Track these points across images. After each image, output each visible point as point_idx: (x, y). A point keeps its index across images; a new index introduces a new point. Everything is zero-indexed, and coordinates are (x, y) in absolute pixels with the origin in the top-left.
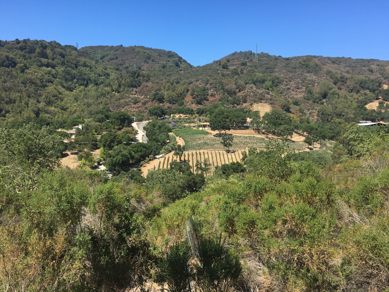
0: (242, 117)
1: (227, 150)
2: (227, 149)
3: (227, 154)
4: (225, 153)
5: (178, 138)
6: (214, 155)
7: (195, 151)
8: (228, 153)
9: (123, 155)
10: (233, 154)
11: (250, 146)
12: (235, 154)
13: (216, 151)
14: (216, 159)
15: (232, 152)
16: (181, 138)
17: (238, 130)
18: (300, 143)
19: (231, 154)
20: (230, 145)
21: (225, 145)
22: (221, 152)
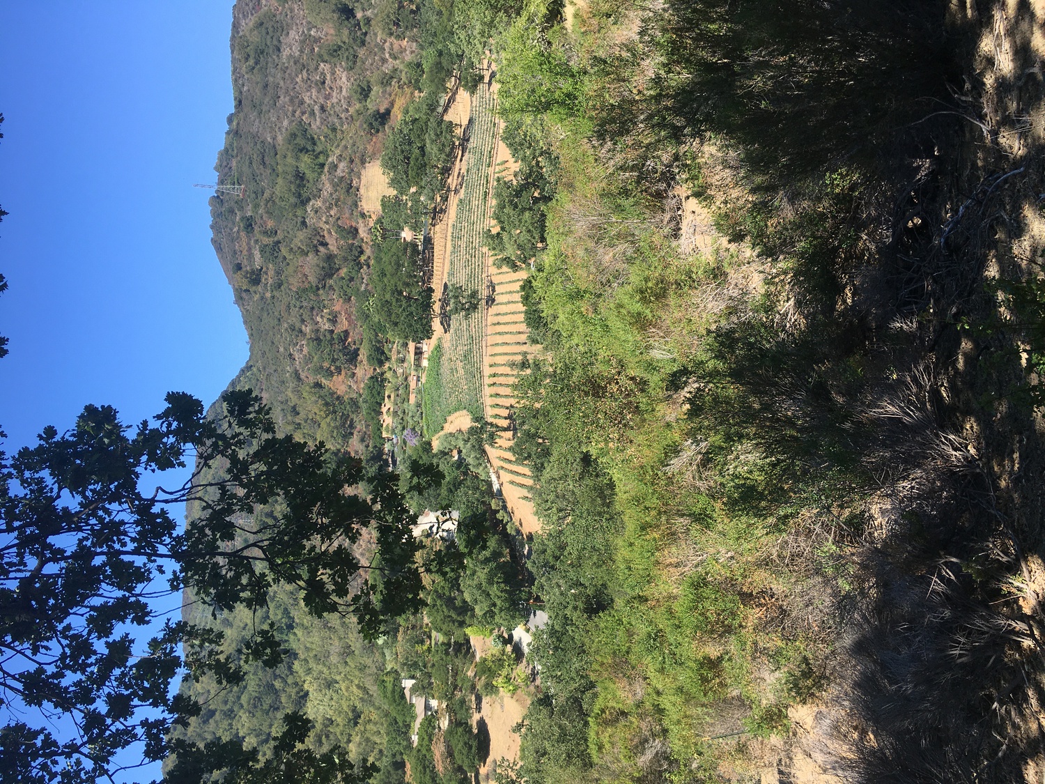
0: (400, 254)
1: (487, 302)
2: (484, 302)
3: (497, 304)
4: (494, 309)
5: (449, 428)
6: (499, 339)
7: (486, 387)
8: (493, 300)
9: (490, 582)
10: (496, 287)
11: (478, 241)
12: (498, 284)
13: (489, 333)
14: (509, 336)
15: (494, 290)
16: (449, 419)
17: (432, 267)
18: (474, 105)
19: (497, 294)
20: (474, 294)
21: (474, 307)
22: (491, 320)
